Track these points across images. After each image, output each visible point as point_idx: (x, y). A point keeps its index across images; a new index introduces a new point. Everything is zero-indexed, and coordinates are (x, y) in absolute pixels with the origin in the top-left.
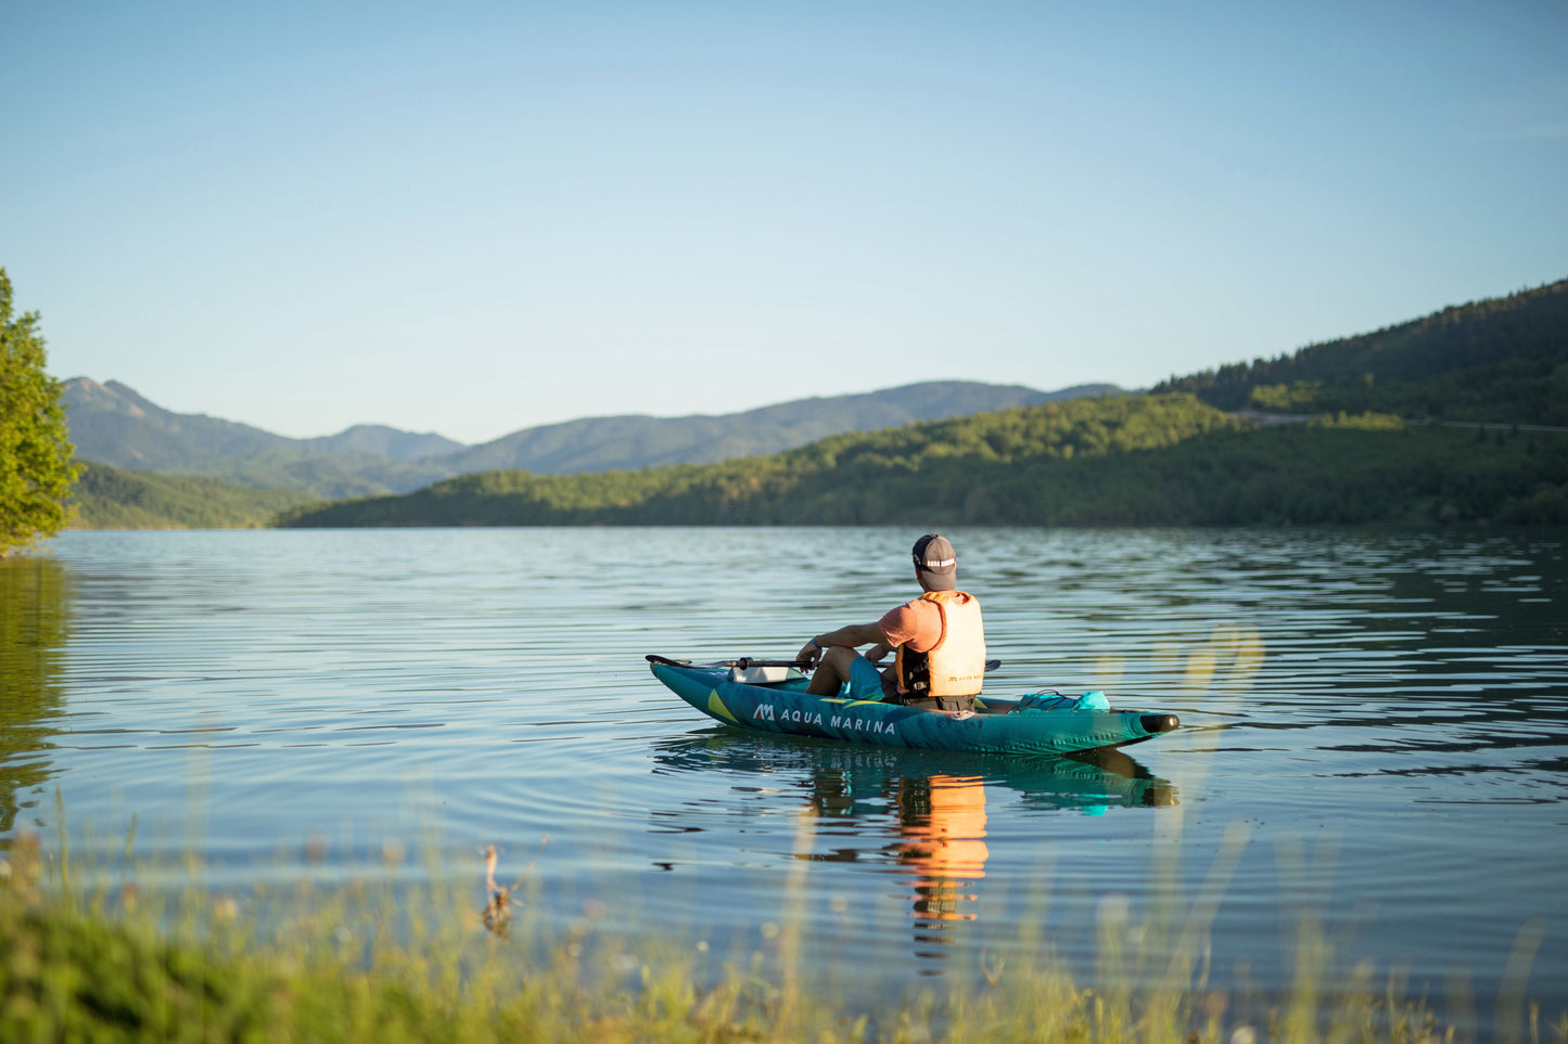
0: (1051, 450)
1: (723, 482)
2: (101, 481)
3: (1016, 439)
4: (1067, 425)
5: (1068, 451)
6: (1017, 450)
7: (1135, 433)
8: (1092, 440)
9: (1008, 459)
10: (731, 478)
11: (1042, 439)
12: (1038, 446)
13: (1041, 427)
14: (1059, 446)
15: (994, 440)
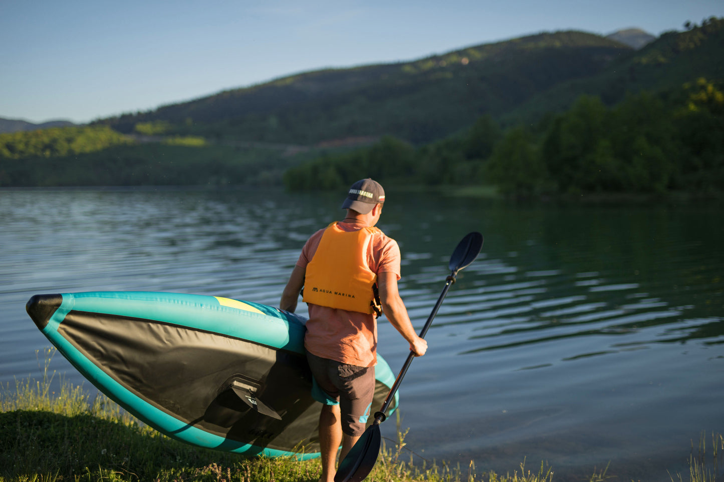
0: (39, 153)
3: (21, 147)
4: (46, 140)
5: (48, 153)
6: (22, 152)
7: (81, 144)
8: (60, 148)
9: (17, 156)
11: (35, 147)
12: (32, 150)
13: (33, 141)
14: (44, 150)
15: (10, 147)
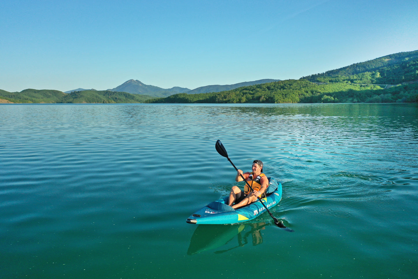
1: (217, 95)
2: (127, 95)
8: (286, 87)
10: (219, 95)
